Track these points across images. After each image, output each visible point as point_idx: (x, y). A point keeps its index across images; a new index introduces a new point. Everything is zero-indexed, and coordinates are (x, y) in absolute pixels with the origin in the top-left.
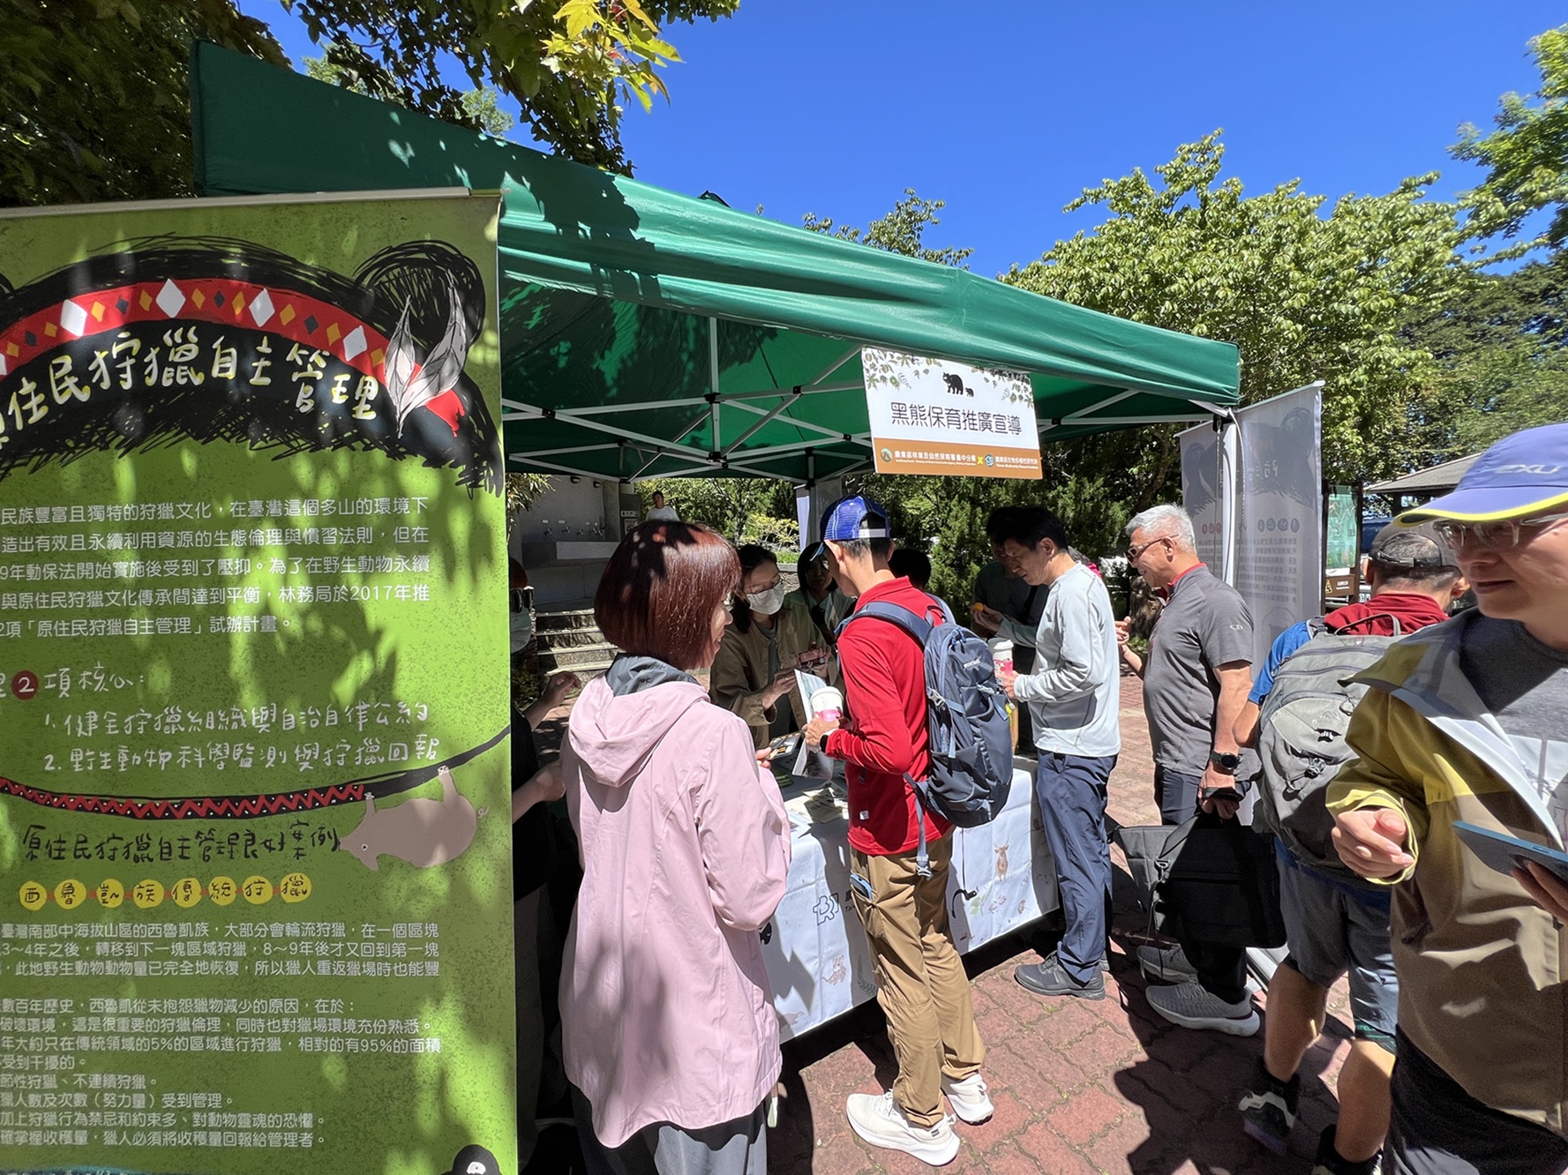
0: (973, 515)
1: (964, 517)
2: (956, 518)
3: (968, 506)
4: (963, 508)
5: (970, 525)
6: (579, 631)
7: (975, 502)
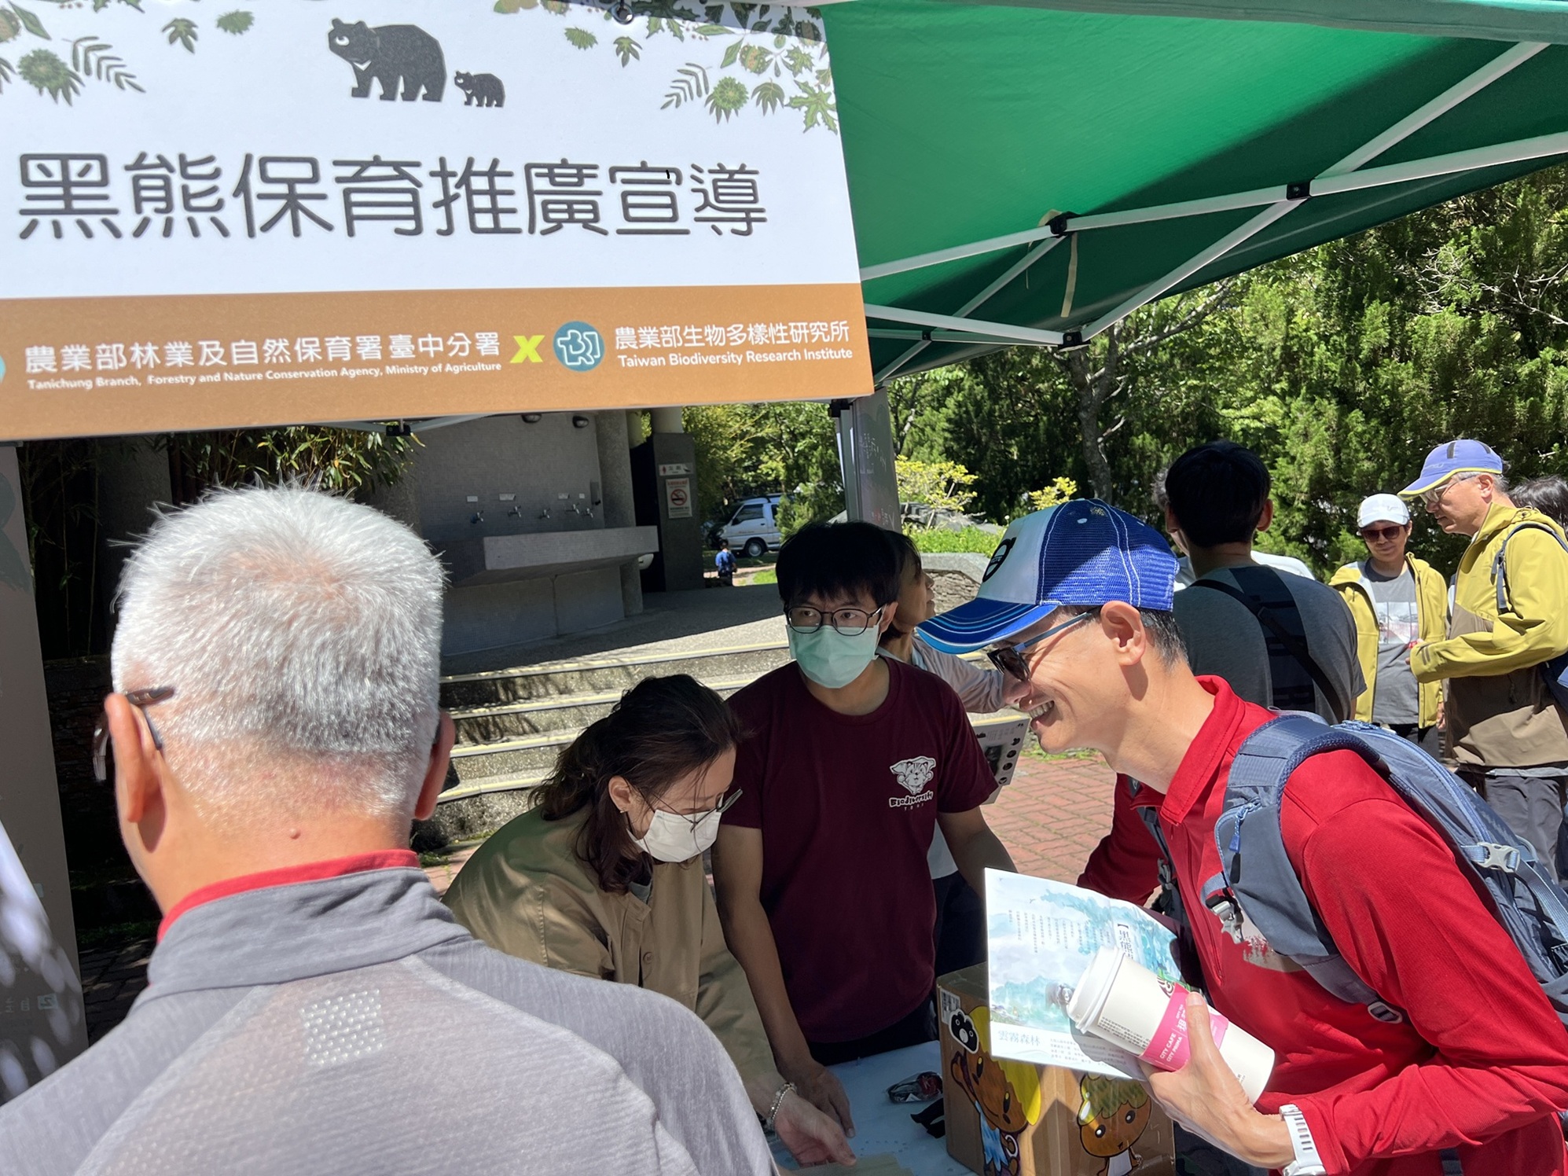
0: (1342, 428)
1: (1320, 432)
2: (1306, 436)
3: (1331, 409)
4: (1319, 414)
5: (1337, 450)
6: (506, 709)
7: (1346, 400)
